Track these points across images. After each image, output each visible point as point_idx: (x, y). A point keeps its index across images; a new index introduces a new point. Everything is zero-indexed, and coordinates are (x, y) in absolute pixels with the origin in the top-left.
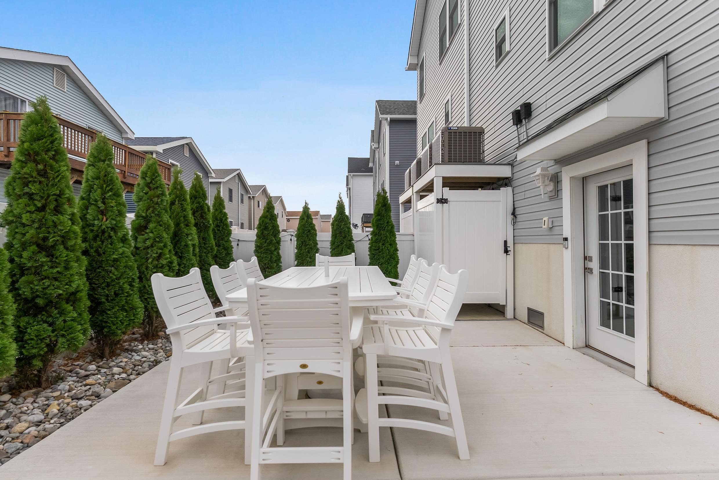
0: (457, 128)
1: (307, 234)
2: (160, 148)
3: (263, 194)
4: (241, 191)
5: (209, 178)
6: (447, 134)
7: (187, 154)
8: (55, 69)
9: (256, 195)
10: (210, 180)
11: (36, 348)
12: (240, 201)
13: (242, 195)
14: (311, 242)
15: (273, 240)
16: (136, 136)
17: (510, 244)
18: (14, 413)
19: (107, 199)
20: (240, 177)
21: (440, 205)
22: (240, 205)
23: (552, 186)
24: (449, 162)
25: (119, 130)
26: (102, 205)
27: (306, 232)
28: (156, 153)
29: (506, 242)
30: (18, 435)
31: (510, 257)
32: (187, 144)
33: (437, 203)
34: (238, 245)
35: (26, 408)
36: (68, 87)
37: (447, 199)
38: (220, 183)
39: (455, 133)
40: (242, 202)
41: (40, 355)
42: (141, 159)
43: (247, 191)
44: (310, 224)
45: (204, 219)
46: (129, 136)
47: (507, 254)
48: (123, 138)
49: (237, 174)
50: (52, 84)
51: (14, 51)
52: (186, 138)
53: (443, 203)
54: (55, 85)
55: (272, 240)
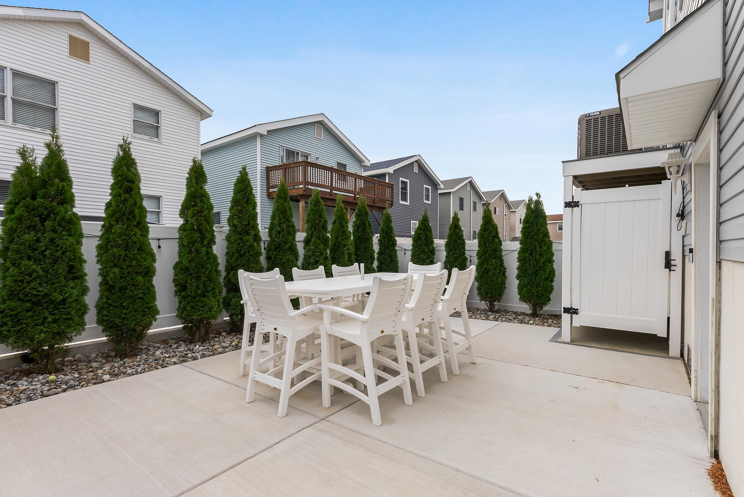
0: (598, 113)
1: (454, 244)
2: (391, 170)
3: (501, 199)
4: (473, 198)
5: (438, 190)
6: (584, 123)
7: (416, 170)
8: (316, 124)
9: (492, 202)
10: (439, 192)
11: (235, 310)
12: (472, 209)
13: (475, 203)
14: (457, 252)
15: (426, 249)
16: (371, 163)
17: (677, 256)
18: (220, 341)
19: (282, 223)
20: (472, 184)
21: (569, 209)
22: (472, 213)
23: (687, 177)
24: (586, 156)
25: (359, 160)
26: (279, 228)
27: (452, 242)
28: (388, 174)
29: (668, 254)
30: (214, 350)
31: (677, 274)
32: (416, 161)
33: (565, 207)
34: (405, 253)
35: (226, 340)
36: (324, 135)
37: (578, 202)
38: (450, 193)
39: (596, 119)
40: (475, 209)
41: (236, 314)
42: (367, 182)
43: (481, 198)
44: (457, 234)
45: (365, 233)
46: (366, 164)
47: (670, 270)
48: (362, 166)
49: (469, 182)
50: (314, 136)
51: (292, 120)
52: (416, 155)
53: (573, 207)
54: (316, 137)
55: (424, 249)
